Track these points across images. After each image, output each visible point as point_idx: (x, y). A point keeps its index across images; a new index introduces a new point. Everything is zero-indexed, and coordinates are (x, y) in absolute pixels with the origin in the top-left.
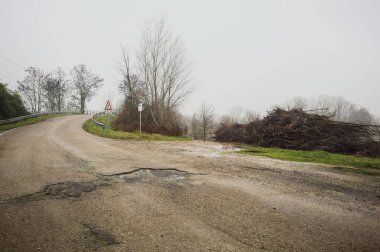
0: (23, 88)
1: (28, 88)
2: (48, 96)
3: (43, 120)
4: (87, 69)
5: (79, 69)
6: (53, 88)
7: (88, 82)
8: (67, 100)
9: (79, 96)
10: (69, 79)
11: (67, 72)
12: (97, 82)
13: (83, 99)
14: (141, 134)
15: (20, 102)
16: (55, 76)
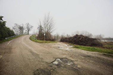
0: (14, 28)
1: (15, 28)
2: (20, 30)
3: (19, 37)
4: (29, 24)
5: (28, 24)
6: (21, 28)
7: (30, 27)
8: (24, 31)
9: (27, 30)
10: (25, 26)
11: (24, 25)
12: (32, 27)
13: (28, 31)
14: (45, 41)
15: (13, 32)
16: (21, 26)
